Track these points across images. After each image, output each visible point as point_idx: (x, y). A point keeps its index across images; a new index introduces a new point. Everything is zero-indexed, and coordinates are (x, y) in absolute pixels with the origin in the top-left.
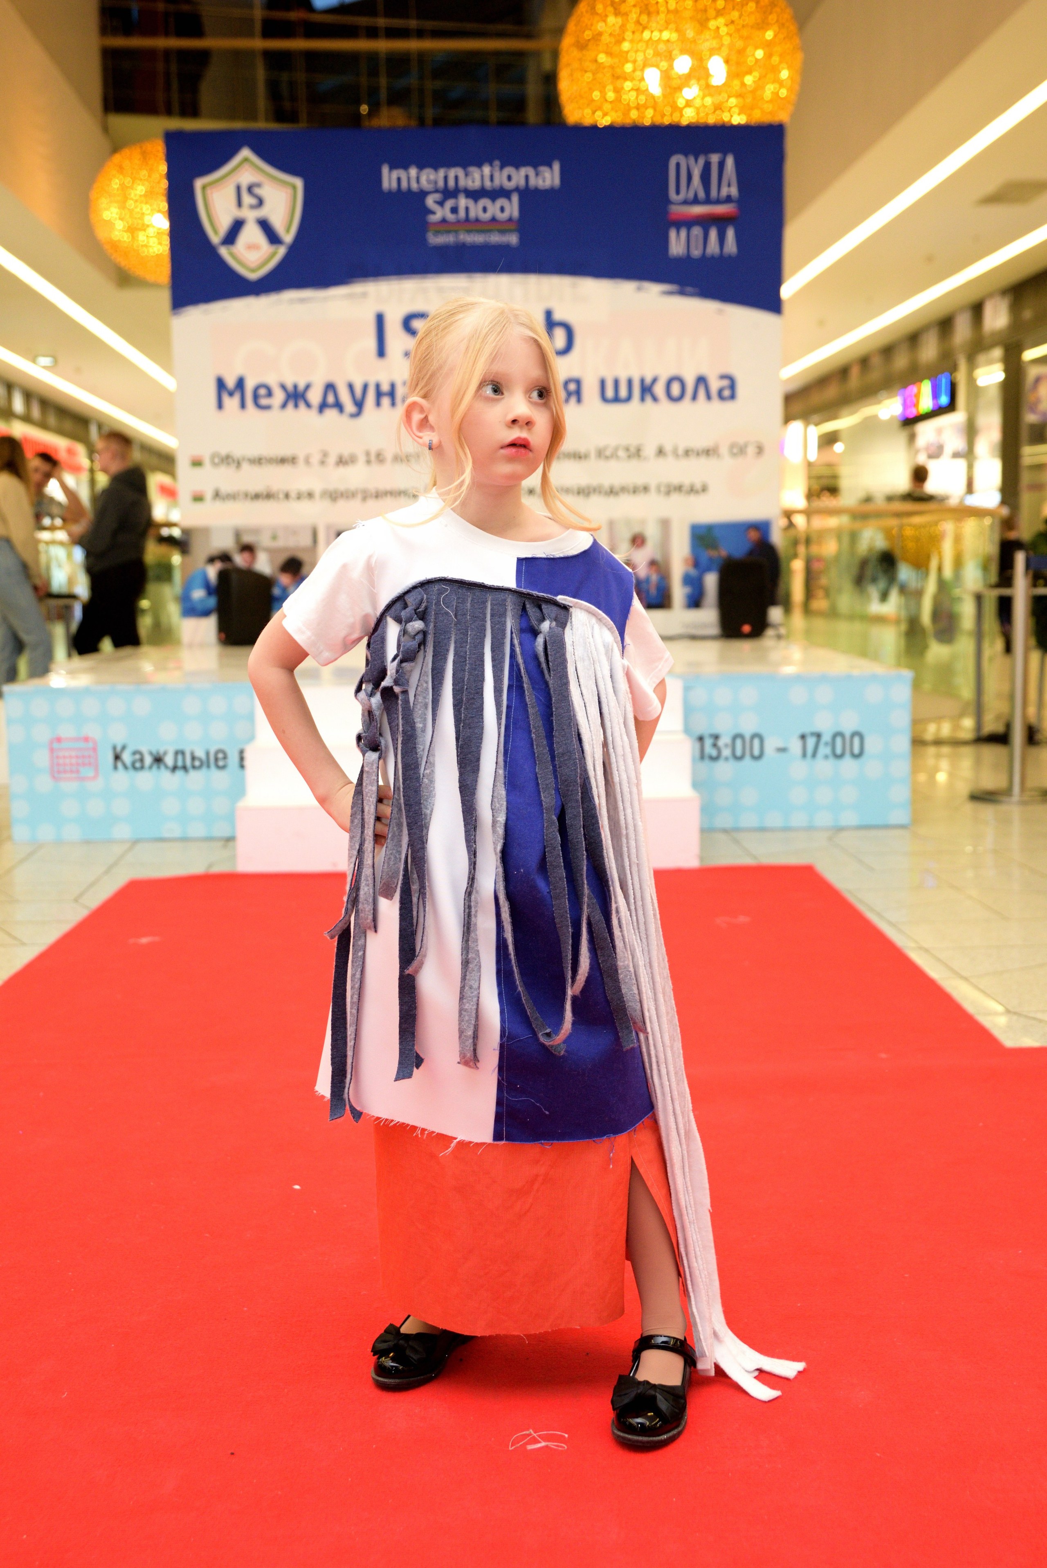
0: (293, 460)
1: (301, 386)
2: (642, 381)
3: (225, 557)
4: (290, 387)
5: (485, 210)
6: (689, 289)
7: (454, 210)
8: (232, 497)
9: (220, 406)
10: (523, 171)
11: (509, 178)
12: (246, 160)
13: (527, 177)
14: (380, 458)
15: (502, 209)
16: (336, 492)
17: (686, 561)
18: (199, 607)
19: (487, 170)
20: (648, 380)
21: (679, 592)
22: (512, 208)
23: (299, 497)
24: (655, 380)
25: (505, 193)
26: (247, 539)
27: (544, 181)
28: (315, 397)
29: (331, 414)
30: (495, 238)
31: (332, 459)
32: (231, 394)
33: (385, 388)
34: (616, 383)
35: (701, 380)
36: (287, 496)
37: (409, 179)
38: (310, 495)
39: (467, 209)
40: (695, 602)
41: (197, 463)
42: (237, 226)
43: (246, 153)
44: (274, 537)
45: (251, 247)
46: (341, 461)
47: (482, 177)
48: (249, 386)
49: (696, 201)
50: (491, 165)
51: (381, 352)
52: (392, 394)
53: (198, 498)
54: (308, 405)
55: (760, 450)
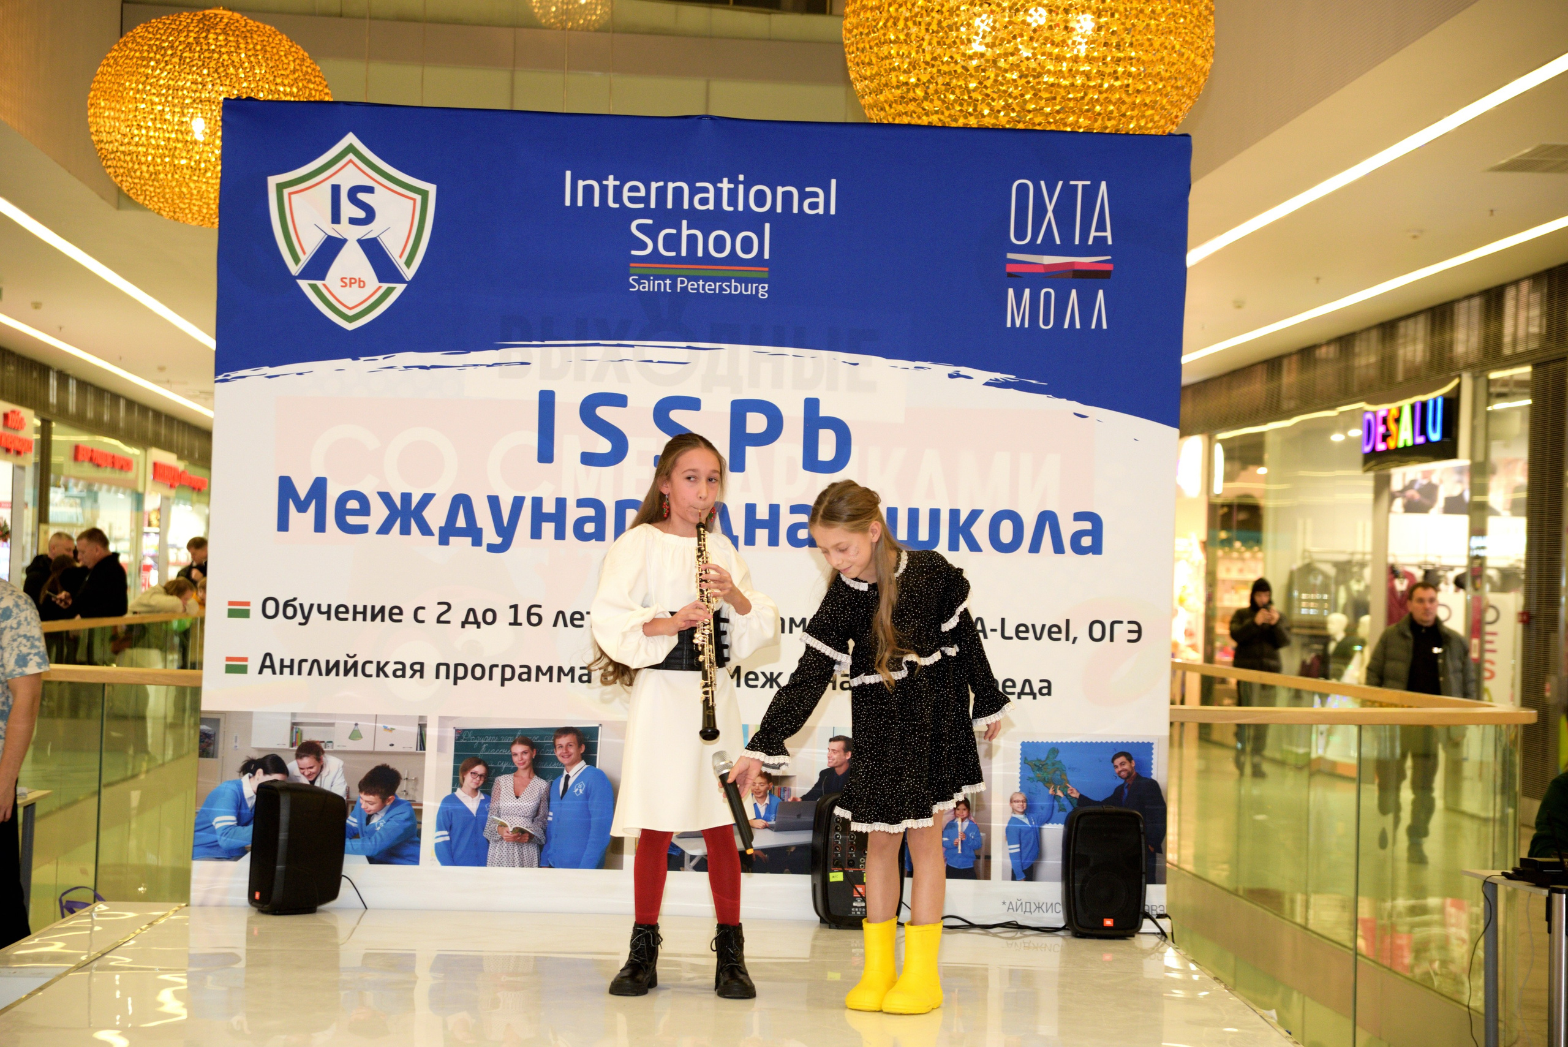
0: (394, 613)
1: (415, 500)
2: (954, 514)
3: (273, 763)
4: (398, 502)
5: (720, 244)
6: (1034, 382)
7: (672, 242)
8: (292, 667)
9: (283, 524)
10: (780, 190)
11: (760, 198)
12: (351, 149)
13: (788, 196)
14: (534, 617)
15: (747, 245)
16: (456, 666)
17: (1012, 801)
18: (223, 842)
19: (725, 185)
20: (963, 517)
21: (1001, 854)
22: (763, 244)
23: (401, 671)
24: (975, 515)
25: (753, 222)
26: (310, 735)
27: (813, 206)
28: (435, 514)
29: (461, 544)
30: (734, 288)
31: (457, 615)
32: (302, 507)
33: (549, 507)
34: (913, 514)
35: (1047, 518)
36: (380, 669)
37: (604, 190)
38: (419, 670)
39: (692, 239)
40: (1026, 870)
41: (239, 611)
42: (331, 248)
43: (350, 139)
44: (355, 735)
45: (348, 282)
46: (471, 619)
47: (718, 192)
48: (333, 494)
49: (1048, 247)
50: (733, 180)
51: (546, 454)
52: (558, 517)
53: (236, 667)
54: (426, 530)
55: (1139, 632)
